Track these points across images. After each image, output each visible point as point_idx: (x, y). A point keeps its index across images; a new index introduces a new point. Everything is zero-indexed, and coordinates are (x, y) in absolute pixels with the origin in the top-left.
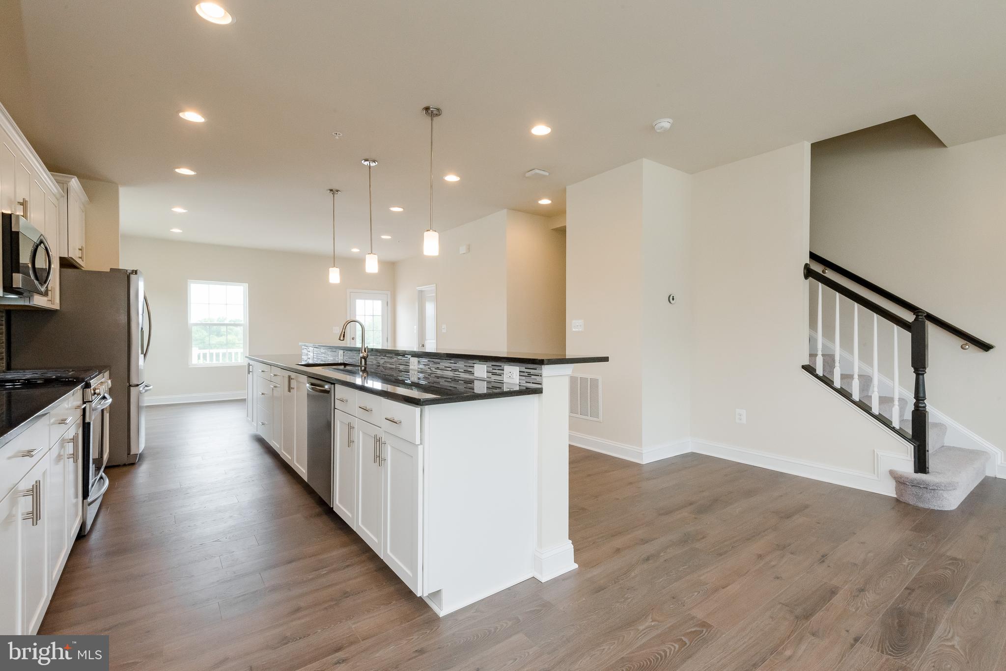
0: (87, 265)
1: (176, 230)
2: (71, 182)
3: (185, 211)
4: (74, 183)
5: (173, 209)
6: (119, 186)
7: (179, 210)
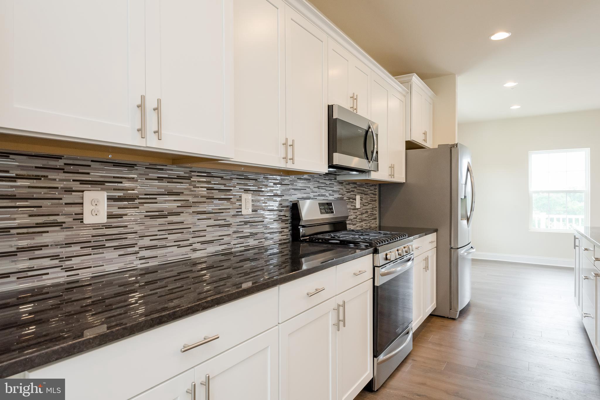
0: (430, 144)
1: (515, 107)
2: (413, 79)
3: (515, 84)
4: (415, 79)
5: (505, 85)
6: (456, 75)
7: (510, 84)
